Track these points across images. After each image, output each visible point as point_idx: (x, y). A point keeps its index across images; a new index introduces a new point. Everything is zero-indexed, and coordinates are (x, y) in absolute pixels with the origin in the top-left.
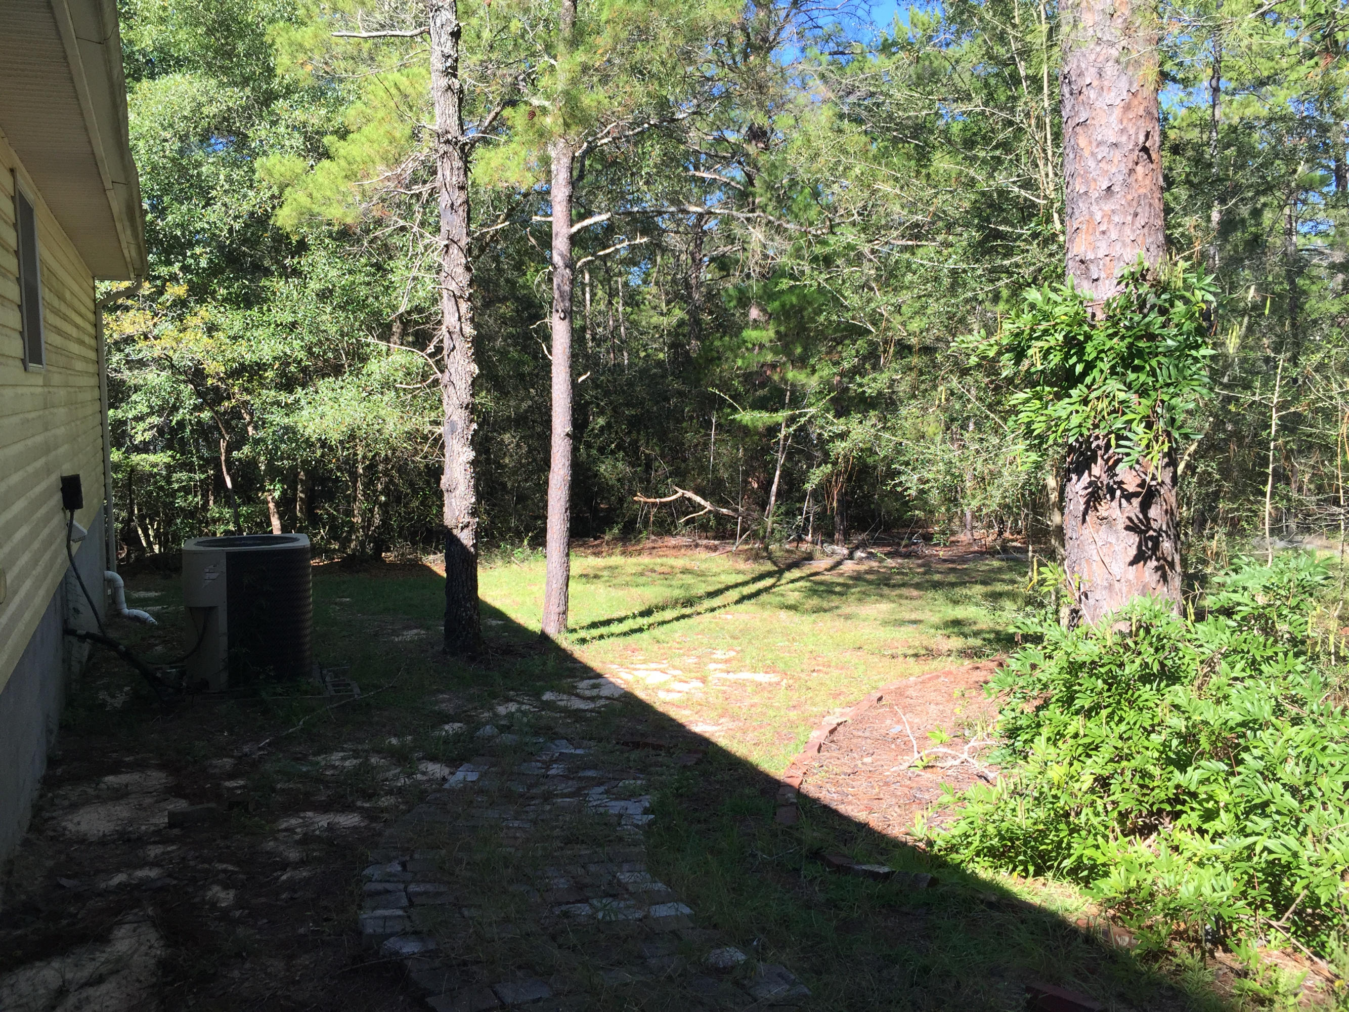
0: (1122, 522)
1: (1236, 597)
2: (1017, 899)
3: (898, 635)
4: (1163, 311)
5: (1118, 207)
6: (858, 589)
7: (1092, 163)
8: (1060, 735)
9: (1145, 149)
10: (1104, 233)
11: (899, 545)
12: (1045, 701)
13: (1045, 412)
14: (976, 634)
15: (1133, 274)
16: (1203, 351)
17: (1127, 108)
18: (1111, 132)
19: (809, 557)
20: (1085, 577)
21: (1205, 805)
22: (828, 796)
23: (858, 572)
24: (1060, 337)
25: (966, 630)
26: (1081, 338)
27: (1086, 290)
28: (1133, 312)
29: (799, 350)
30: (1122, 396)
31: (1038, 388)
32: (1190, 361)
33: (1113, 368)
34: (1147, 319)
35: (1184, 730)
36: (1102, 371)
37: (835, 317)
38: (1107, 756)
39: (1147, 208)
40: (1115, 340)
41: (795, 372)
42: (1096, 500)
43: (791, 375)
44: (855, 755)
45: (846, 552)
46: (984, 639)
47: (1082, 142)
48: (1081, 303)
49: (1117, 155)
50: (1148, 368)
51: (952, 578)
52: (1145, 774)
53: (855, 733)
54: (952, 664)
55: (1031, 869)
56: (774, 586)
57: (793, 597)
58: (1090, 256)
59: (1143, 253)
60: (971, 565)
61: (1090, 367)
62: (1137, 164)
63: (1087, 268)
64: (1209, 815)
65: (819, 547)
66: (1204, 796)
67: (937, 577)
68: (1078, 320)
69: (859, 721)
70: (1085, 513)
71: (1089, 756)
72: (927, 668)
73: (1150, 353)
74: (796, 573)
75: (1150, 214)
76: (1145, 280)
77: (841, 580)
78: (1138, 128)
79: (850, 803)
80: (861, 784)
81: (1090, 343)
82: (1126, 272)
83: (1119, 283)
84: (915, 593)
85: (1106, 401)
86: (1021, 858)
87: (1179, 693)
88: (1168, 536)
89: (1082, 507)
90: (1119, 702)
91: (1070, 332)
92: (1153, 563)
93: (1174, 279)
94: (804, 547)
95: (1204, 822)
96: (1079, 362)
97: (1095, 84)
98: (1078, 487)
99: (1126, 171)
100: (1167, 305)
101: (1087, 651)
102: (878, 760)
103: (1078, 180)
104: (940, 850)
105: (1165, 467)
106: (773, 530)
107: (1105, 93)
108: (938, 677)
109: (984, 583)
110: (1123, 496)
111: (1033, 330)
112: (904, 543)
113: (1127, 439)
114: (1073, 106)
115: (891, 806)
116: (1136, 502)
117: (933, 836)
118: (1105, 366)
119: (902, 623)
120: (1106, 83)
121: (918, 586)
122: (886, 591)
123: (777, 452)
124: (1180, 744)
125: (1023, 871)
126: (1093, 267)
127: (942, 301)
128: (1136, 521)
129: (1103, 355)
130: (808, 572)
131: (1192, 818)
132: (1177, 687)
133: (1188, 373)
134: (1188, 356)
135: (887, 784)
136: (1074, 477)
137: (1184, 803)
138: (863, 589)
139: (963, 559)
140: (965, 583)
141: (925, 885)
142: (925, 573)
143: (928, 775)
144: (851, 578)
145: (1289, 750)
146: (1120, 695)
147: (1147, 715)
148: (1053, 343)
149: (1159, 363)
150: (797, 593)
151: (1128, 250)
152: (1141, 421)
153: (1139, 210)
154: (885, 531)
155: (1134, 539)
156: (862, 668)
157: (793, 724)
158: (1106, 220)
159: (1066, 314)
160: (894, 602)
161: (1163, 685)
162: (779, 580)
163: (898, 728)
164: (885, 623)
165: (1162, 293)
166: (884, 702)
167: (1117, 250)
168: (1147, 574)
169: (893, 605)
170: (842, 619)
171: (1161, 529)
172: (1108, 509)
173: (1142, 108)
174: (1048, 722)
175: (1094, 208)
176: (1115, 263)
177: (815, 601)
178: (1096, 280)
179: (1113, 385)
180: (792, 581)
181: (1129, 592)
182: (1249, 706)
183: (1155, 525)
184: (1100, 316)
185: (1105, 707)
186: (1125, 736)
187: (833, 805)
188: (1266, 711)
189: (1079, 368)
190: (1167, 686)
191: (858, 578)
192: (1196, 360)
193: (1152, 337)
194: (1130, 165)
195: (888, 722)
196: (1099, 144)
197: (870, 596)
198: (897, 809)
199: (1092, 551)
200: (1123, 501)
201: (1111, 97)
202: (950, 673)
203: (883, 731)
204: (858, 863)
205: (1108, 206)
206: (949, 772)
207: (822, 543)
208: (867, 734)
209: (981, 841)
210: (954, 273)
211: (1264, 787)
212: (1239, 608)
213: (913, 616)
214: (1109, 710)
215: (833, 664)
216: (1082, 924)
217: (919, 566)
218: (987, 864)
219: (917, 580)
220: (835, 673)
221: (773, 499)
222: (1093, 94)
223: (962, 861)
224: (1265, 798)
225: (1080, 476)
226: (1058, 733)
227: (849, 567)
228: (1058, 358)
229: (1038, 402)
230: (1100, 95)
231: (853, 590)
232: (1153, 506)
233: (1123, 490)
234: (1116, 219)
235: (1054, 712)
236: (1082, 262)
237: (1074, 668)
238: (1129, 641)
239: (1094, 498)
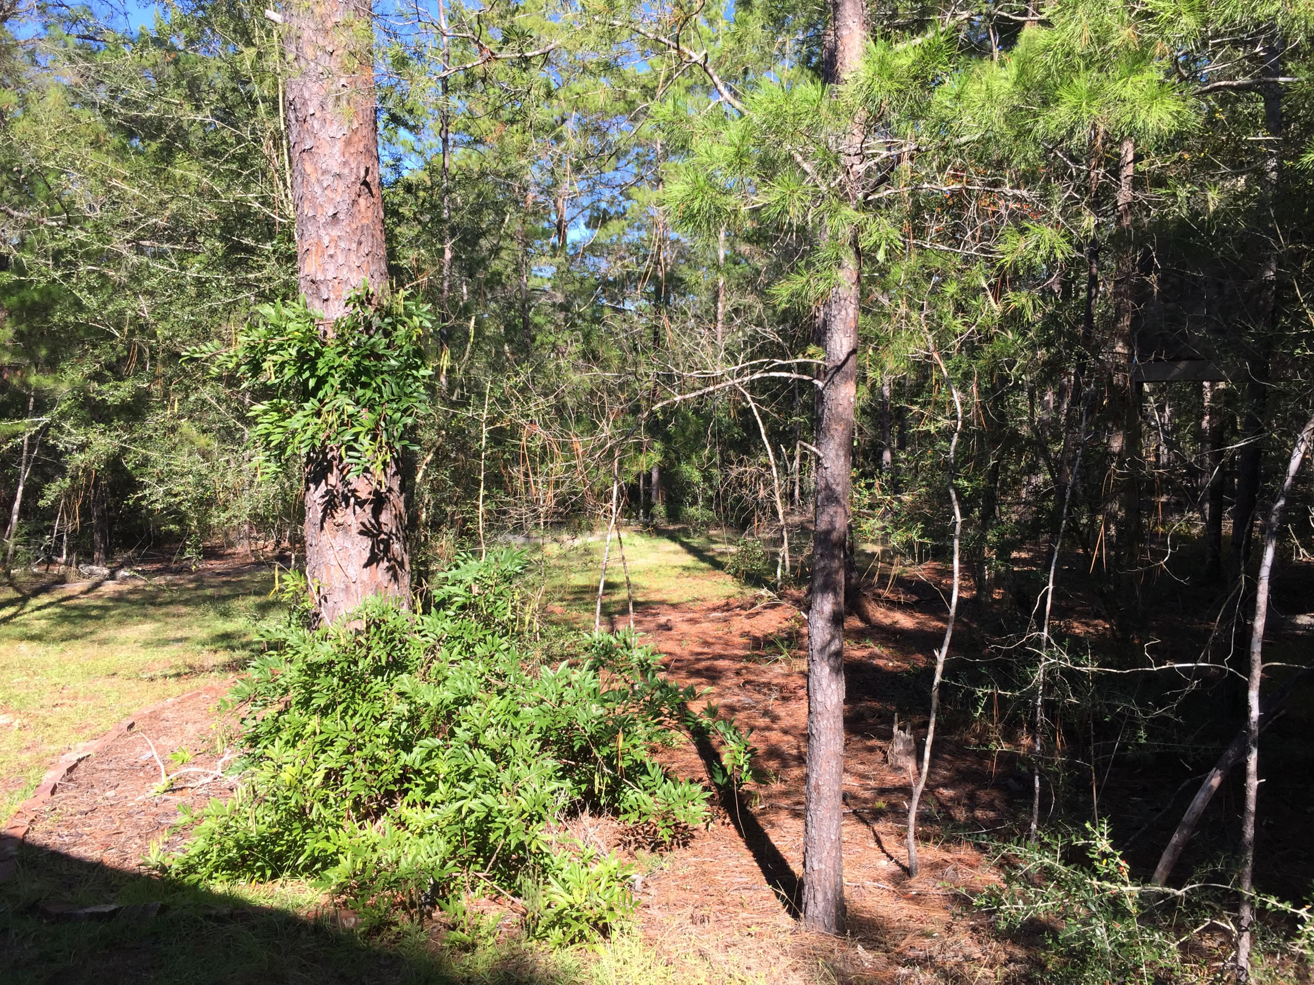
0: (355, 528)
1: (454, 590)
2: (251, 907)
3: (160, 656)
4: (387, 334)
5: (344, 234)
6: (119, 611)
7: (318, 189)
8: (299, 735)
9: (365, 183)
10: (331, 256)
11: (170, 560)
12: (286, 706)
13: (282, 424)
14: (244, 646)
15: (358, 297)
16: (422, 372)
17: (348, 143)
18: (334, 163)
19: (62, 580)
20: (324, 581)
21: (428, 779)
22: (59, 841)
23: (121, 593)
24: (294, 352)
25: (235, 643)
26: (312, 354)
27: (317, 309)
28: (360, 332)
29: (44, 352)
30: (350, 410)
31: (275, 401)
32: (410, 380)
33: (343, 383)
34: (373, 340)
35: (406, 713)
36: (332, 386)
37: (72, 318)
38: (341, 749)
39: (370, 237)
40: (345, 357)
41: (40, 377)
42: (332, 508)
43: (33, 379)
44: (96, 791)
45: (106, 571)
46: (252, 650)
47: (309, 168)
48: (312, 321)
49: (341, 186)
50: (374, 385)
51: (226, 591)
52: (376, 760)
53: (97, 766)
54: (213, 680)
55: (269, 873)
56: (15, 615)
57: (39, 627)
58: (320, 277)
59: (367, 279)
60: (246, 577)
61: (321, 381)
62: (359, 196)
63: (318, 289)
64: (431, 788)
65: (73, 568)
66: (427, 772)
67: (209, 592)
68: (309, 337)
69: (105, 753)
70: (323, 520)
71: (324, 752)
72: (188, 686)
73: (375, 371)
74: (45, 599)
75: (374, 243)
76: (370, 304)
77: (99, 603)
78: (359, 163)
79: (85, 844)
80: (99, 820)
81: (322, 360)
82: (352, 295)
83: (347, 305)
84: (184, 610)
85: (336, 415)
86: (259, 864)
87: (404, 681)
88: (398, 538)
89: (320, 515)
90: (353, 697)
91: (302, 348)
92: (386, 564)
93: (395, 305)
94: (57, 570)
95: (426, 796)
96: (312, 376)
97: (318, 115)
98: (315, 497)
99: (349, 201)
100: (390, 328)
101: (324, 652)
102: (123, 791)
103: (307, 204)
104: (177, 874)
105: (393, 476)
106: (16, 552)
107: (327, 125)
108: (199, 694)
109: (257, 593)
110: (356, 503)
111: (267, 345)
112: (175, 558)
113: (356, 450)
114: (299, 133)
115: (130, 838)
116: (368, 508)
117: (167, 862)
118: (335, 381)
119: (167, 642)
120: (328, 116)
121: (186, 603)
122: (151, 610)
123: (20, 464)
124: (408, 727)
125: (260, 876)
126: (323, 288)
127: (188, 309)
128: (369, 526)
129: (333, 371)
130: (60, 597)
131: (416, 794)
132: (405, 676)
133: (409, 390)
134: (408, 375)
135: (129, 815)
136: (312, 486)
137: (409, 780)
138: (125, 610)
139: (238, 572)
140: (238, 596)
141: (154, 913)
142: (196, 589)
143: (176, 798)
144: (111, 599)
145: (491, 720)
146: (354, 690)
147: (378, 705)
148: (287, 357)
149: (384, 381)
150: (43, 622)
151: (355, 274)
152: (367, 434)
153: (363, 239)
154: (155, 546)
155: (367, 542)
156: (114, 695)
157: (23, 768)
158: (333, 244)
159: (297, 331)
160: (159, 621)
161: (392, 675)
162: (22, 608)
163: (148, 754)
164: (147, 644)
165: (386, 316)
166: (135, 729)
167: (344, 274)
168: (380, 574)
169: (158, 625)
170: (96, 645)
171: (391, 532)
172: (345, 515)
173: (362, 145)
174: (287, 725)
175: (322, 232)
176: (343, 285)
177: (66, 628)
178: (327, 300)
179: (343, 400)
180: (39, 608)
181: (364, 593)
182: (459, 684)
183: (385, 529)
184: (331, 334)
185: (340, 703)
186: (358, 728)
187: (64, 850)
188: (475, 688)
189: (312, 383)
190: (396, 675)
191: (119, 599)
192: (416, 379)
193: (379, 357)
194: (353, 196)
195: (138, 749)
196: (325, 172)
197: (131, 617)
198: (138, 840)
199: (330, 557)
200: (357, 507)
201: (332, 130)
202: (212, 688)
203: (131, 760)
204: (82, 907)
205: (335, 232)
206: (200, 791)
207: (78, 564)
208: (113, 766)
209: (219, 856)
210: (199, 282)
211: (470, 755)
212: (455, 599)
213: (179, 634)
214: (344, 705)
215: (81, 695)
216: (312, 915)
217: (191, 581)
218: (224, 878)
219: (186, 596)
220: (82, 704)
221: (15, 517)
222: (317, 125)
223: (200, 880)
224: (470, 764)
225: (317, 485)
226: (297, 734)
227: (110, 587)
228: (292, 373)
229: (275, 414)
230: (324, 127)
231: (113, 613)
232: (384, 512)
233: (356, 498)
234: (342, 245)
235: (295, 716)
236: (313, 282)
237: (313, 669)
238: (362, 639)
239: (330, 506)
